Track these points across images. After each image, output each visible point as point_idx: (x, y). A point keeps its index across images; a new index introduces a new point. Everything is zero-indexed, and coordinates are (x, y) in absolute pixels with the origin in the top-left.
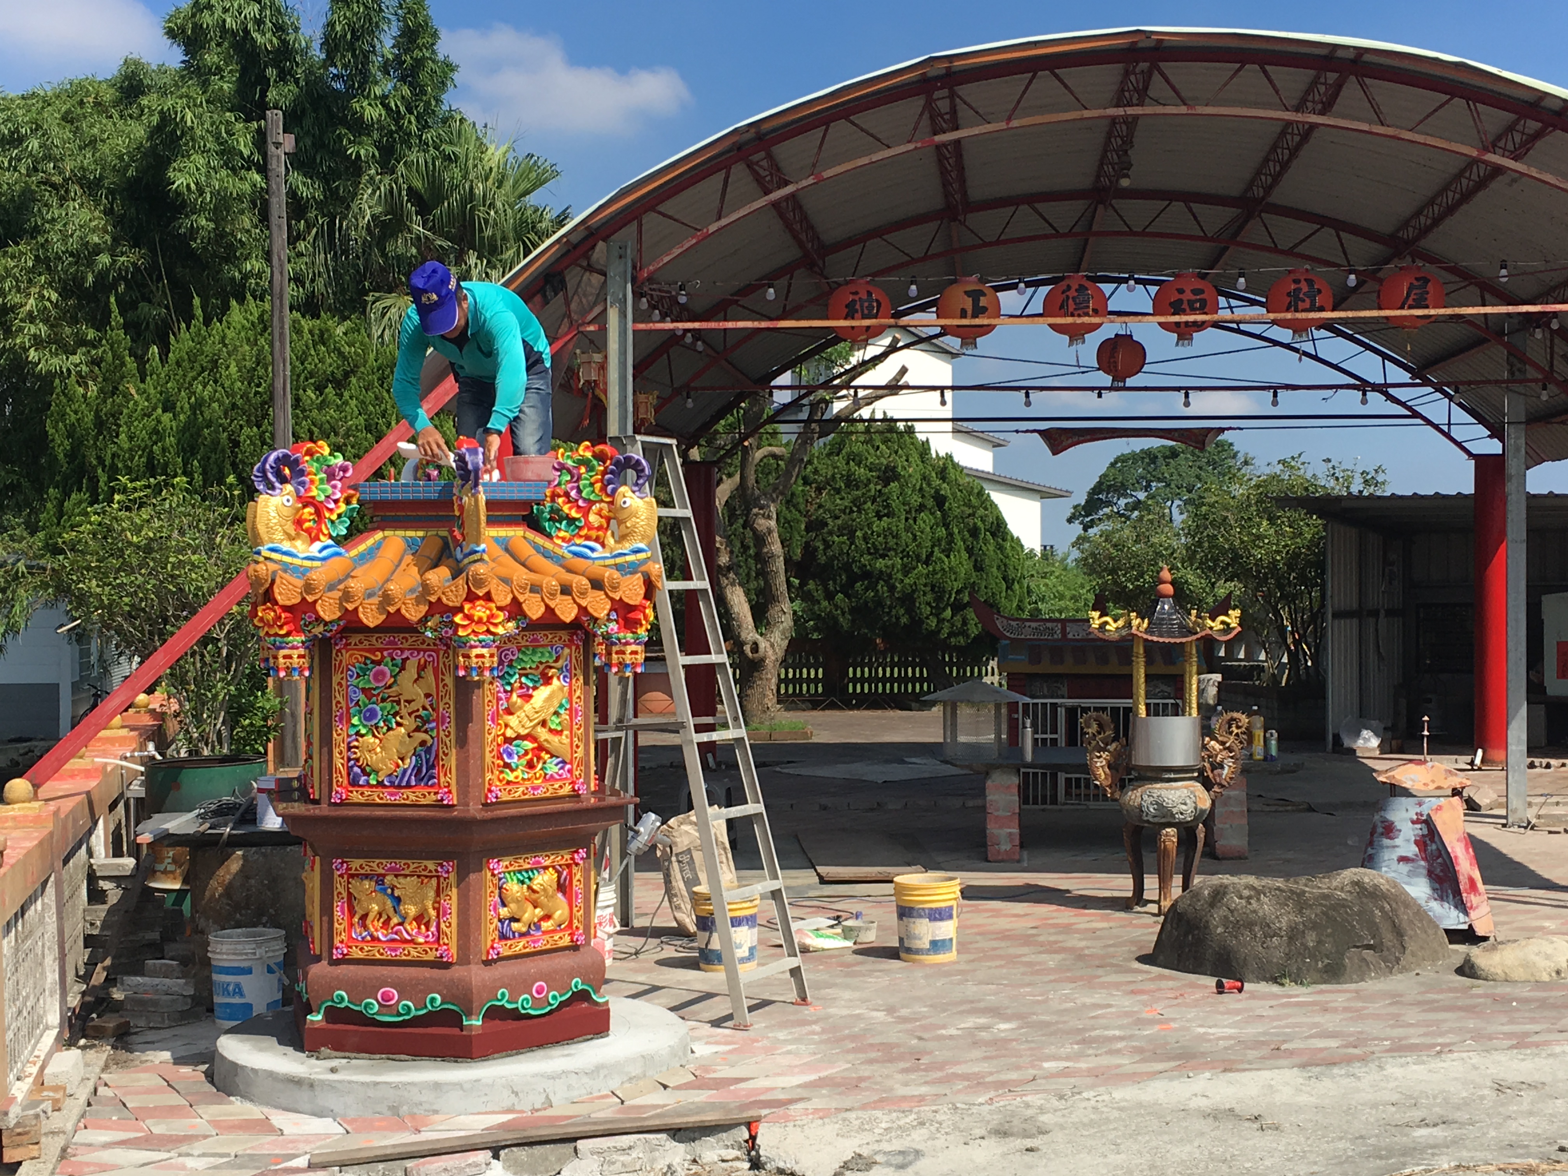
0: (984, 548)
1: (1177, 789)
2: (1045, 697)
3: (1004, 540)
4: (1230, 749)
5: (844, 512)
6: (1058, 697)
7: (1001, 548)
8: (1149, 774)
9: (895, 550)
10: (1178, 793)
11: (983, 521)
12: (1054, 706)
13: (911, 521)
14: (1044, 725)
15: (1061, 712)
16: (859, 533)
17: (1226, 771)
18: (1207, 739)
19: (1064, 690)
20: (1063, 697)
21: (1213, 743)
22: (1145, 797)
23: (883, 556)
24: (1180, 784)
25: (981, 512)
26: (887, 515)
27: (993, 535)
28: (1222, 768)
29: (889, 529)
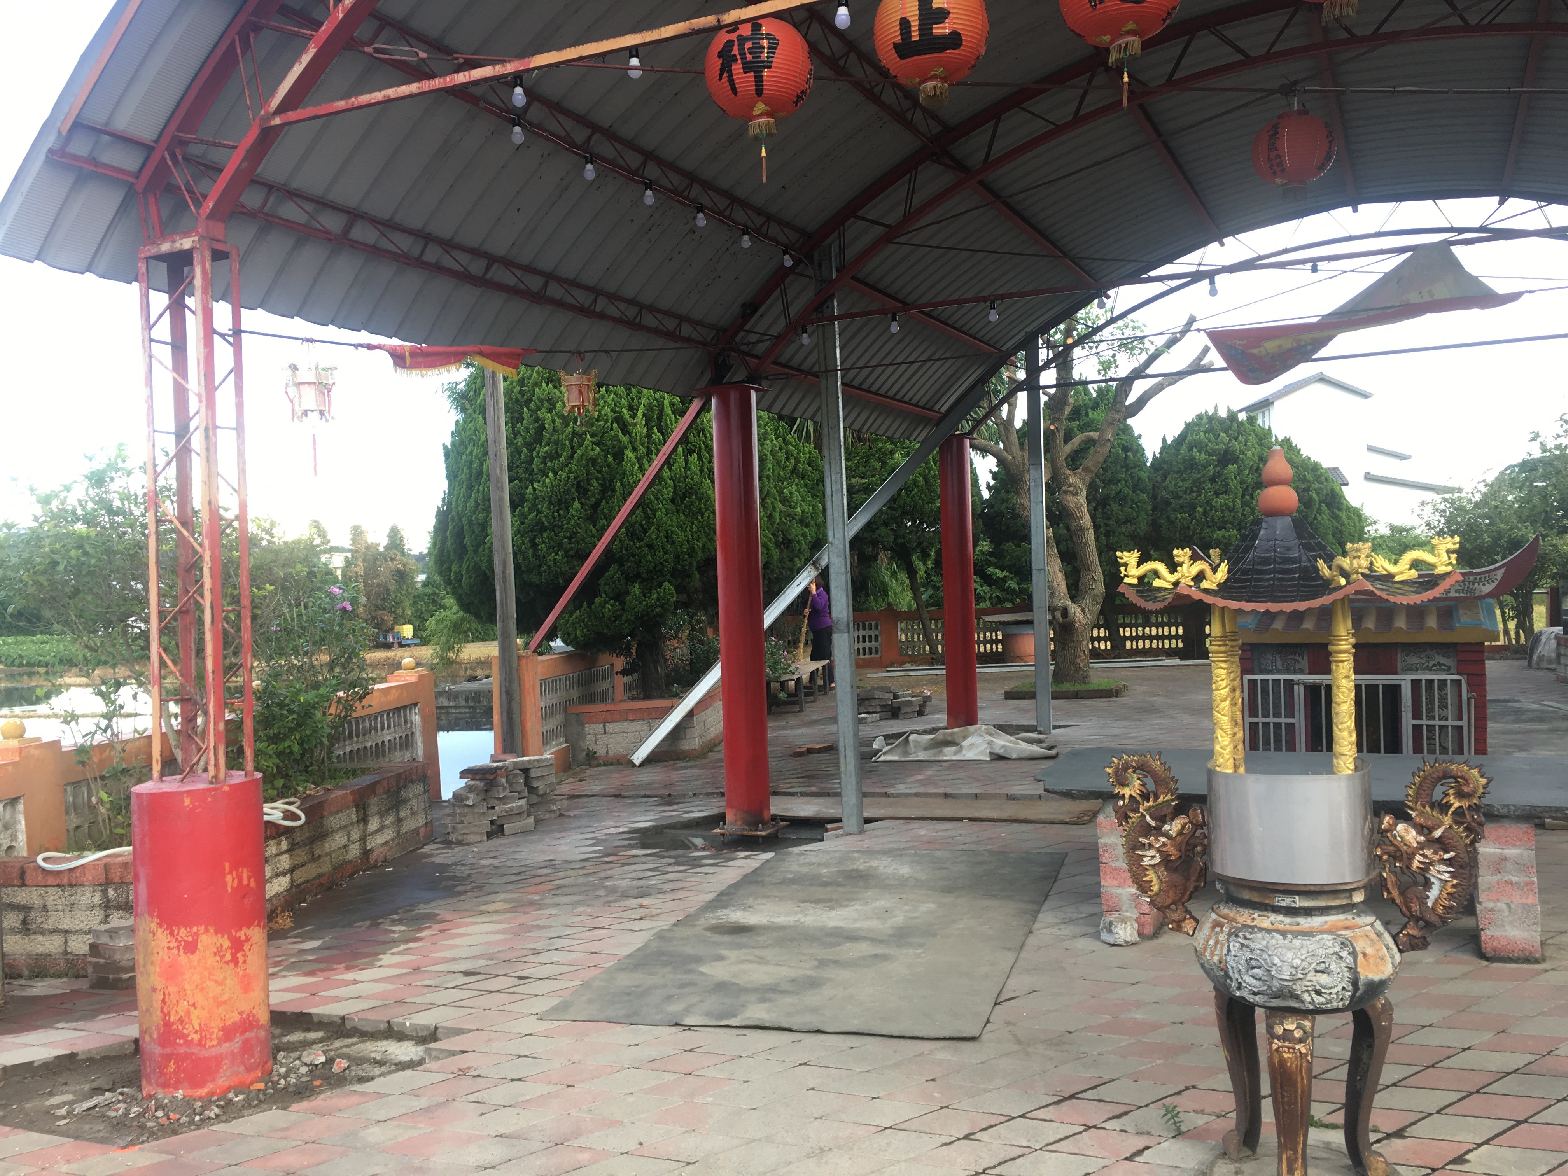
0: (1319, 518)
1: (1308, 934)
2: (1279, 672)
3: (1340, 510)
4: (1442, 844)
5: (1185, 493)
6: (1295, 672)
7: (1336, 517)
8: (1246, 895)
9: (1231, 523)
10: (1310, 944)
11: (1318, 494)
12: (1290, 684)
13: (1248, 497)
14: (1277, 706)
15: (1299, 692)
16: (1199, 509)
17: (1434, 893)
18: (1387, 820)
19: (1304, 663)
20: (1302, 672)
21: (1401, 827)
22: (1235, 946)
23: (1220, 529)
24: (1316, 921)
25: (1316, 485)
26: (1225, 493)
27: (1329, 505)
28: (1428, 885)
29: (1226, 504)
